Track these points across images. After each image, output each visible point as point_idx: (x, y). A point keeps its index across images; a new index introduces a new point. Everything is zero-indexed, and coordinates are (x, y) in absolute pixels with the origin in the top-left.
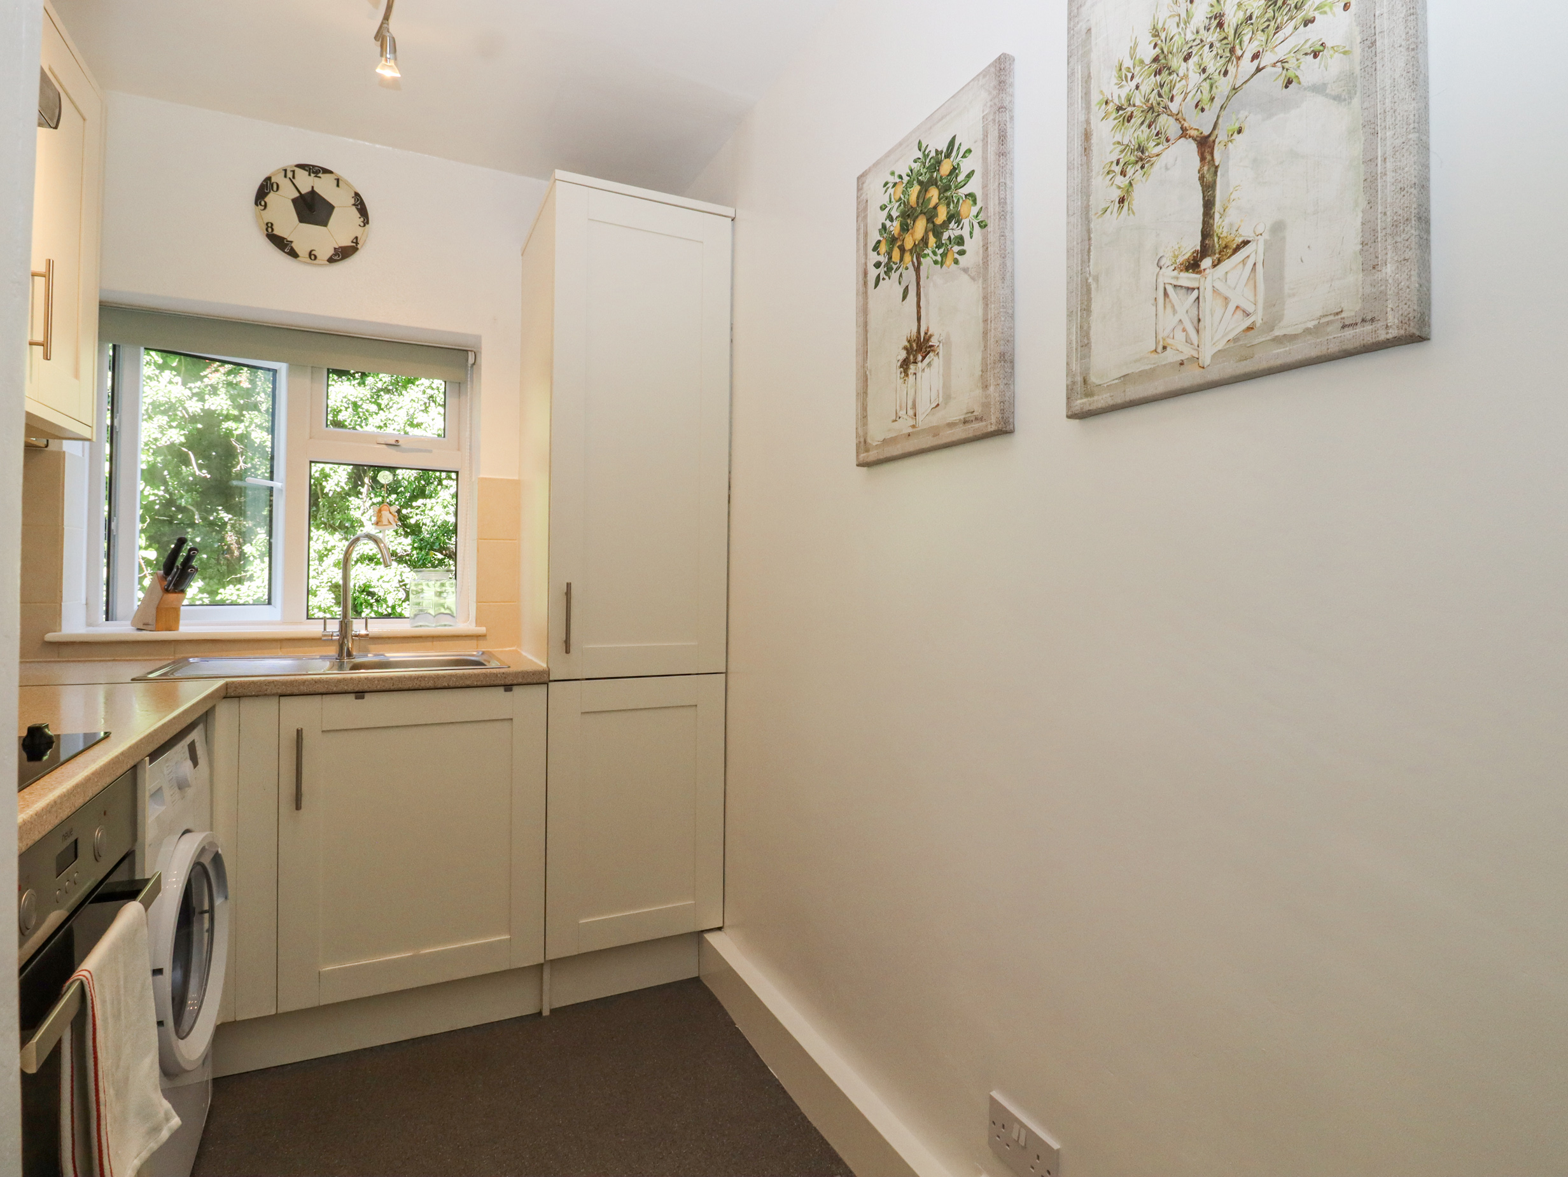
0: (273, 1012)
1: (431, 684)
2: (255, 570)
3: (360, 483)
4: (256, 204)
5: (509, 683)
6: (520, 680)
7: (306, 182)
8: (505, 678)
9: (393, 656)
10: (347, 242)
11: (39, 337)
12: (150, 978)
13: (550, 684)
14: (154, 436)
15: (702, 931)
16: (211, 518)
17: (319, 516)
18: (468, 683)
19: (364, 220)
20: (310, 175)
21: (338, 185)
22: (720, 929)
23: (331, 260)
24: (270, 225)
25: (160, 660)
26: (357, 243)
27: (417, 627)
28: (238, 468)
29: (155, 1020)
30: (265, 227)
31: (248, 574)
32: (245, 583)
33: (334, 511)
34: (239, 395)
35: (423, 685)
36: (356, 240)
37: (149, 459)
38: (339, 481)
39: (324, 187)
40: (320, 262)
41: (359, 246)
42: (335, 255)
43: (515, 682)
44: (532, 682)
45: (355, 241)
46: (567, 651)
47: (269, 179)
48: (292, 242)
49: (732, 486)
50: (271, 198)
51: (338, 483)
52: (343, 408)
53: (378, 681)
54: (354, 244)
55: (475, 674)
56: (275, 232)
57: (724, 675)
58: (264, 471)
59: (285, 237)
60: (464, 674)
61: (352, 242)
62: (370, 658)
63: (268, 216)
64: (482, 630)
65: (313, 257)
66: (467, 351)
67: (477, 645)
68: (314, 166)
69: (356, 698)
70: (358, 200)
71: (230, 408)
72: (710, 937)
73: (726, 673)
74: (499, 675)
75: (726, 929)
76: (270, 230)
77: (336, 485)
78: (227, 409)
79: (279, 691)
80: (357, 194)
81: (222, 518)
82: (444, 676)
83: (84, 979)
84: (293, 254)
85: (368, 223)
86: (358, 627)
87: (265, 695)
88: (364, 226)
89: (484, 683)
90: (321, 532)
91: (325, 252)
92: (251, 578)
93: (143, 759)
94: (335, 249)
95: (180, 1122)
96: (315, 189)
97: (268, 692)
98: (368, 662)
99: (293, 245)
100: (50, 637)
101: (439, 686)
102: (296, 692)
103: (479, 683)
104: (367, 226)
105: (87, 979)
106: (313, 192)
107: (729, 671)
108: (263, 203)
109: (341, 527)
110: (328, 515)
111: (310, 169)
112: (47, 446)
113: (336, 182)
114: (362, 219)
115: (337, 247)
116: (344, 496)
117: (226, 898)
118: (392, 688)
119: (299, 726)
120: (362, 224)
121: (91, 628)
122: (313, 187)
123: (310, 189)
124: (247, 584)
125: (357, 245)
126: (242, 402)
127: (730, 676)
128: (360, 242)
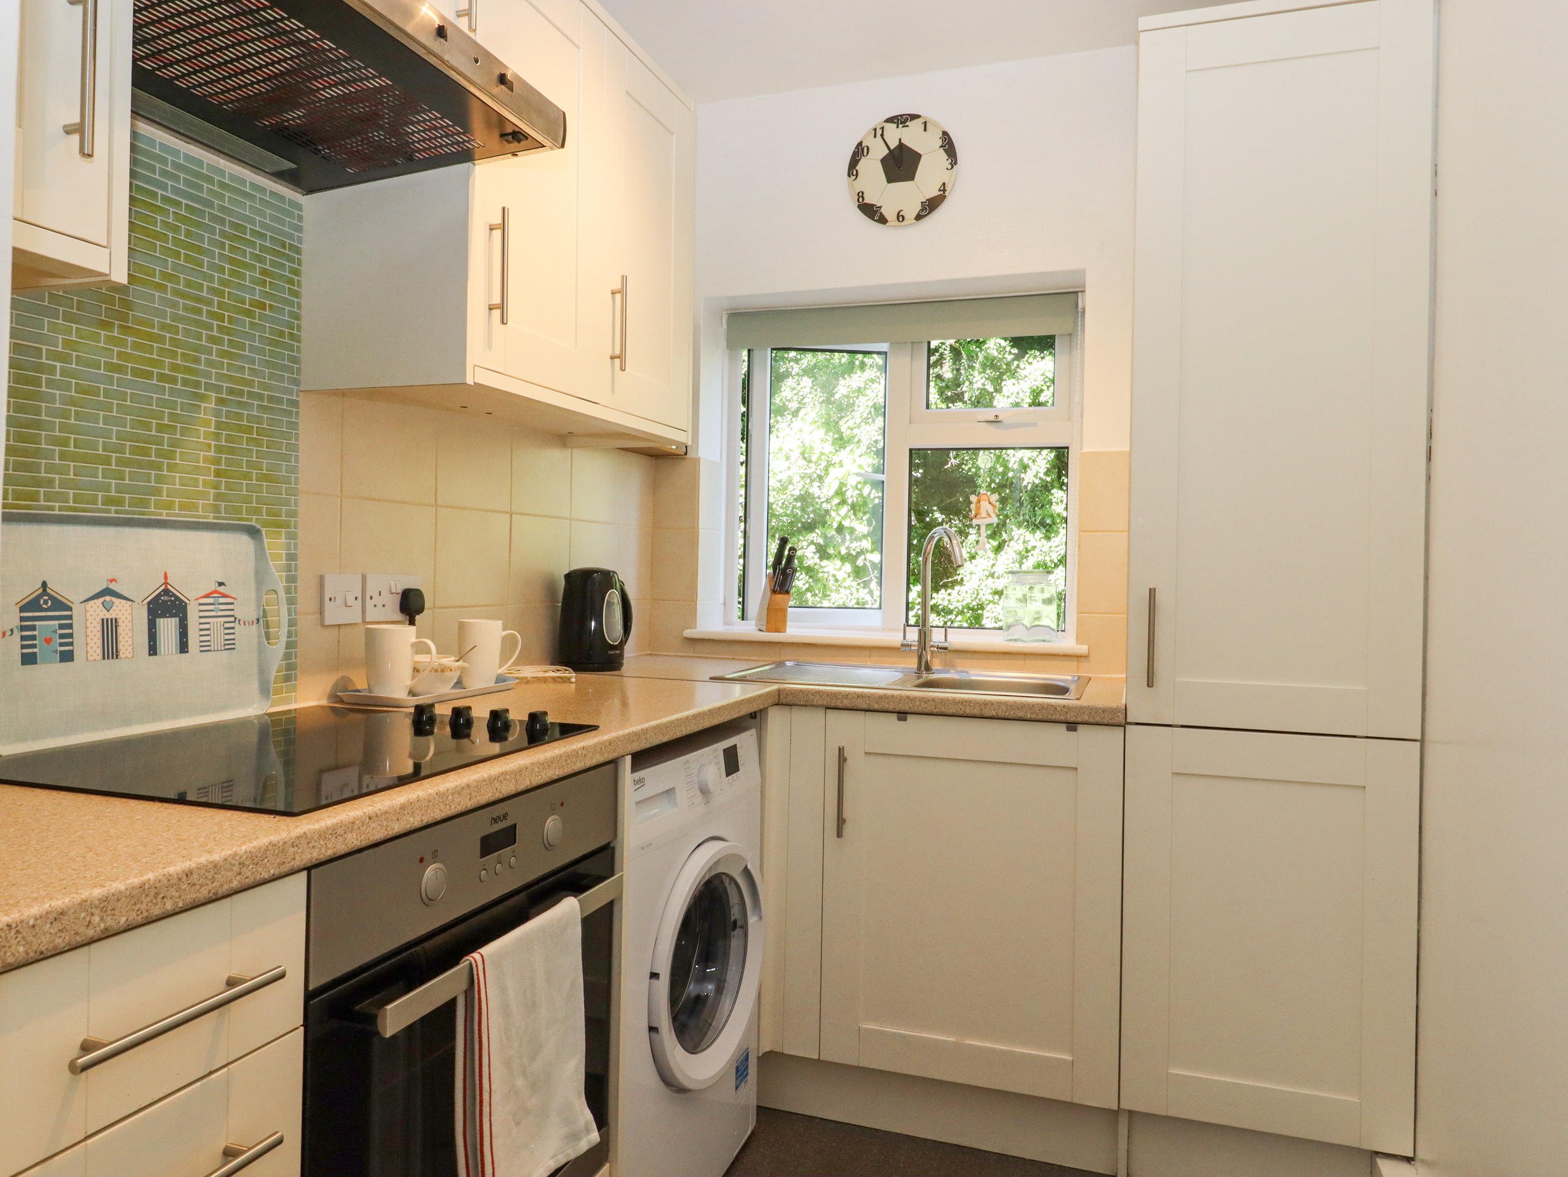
0: (816, 1057)
1: (976, 712)
2: (965, 574)
3: (1064, 472)
4: (849, 176)
5: (1072, 720)
6: (1086, 718)
7: (894, 135)
8: (1067, 713)
9: (977, 674)
10: (934, 192)
11: (618, 352)
12: (648, 980)
13: (1128, 727)
14: (873, 439)
15: (1377, 1153)
16: (928, 519)
17: (1021, 513)
18: (1021, 714)
19: (952, 161)
20: (898, 127)
21: (925, 130)
22: (1409, 1160)
23: (919, 217)
24: (860, 194)
25: (757, 661)
26: (944, 190)
27: (1011, 640)
28: (949, 465)
29: (646, 1025)
30: (857, 197)
31: (959, 578)
32: (955, 587)
33: (1035, 506)
34: (947, 387)
35: (968, 711)
36: (944, 187)
37: (874, 462)
38: (1038, 472)
39: (911, 136)
40: (910, 222)
41: (947, 193)
42: (922, 210)
43: (1079, 719)
44: (1102, 721)
45: (942, 189)
46: (1150, 684)
47: (860, 144)
48: (880, 207)
49: (1433, 432)
50: (862, 166)
51: (1037, 475)
52: (1045, 388)
53: (920, 701)
54: (942, 193)
55: (1029, 705)
56: (865, 201)
57: (1418, 743)
58: (970, 466)
59: (875, 203)
60: (1015, 702)
61: (940, 190)
62: (952, 675)
63: (860, 185)
64: (1083, 649)
65: (901, 218)
66: (1077, 292)
67: (1078, 668)
68: (901, 116)
69: (899, 720)
70: (946, 139)
71: (939, 401)
72: (1384, 1165)
73: (1422, 741)
74: (1058, 709)
75: (1417, 1163)
76: (861, 199)
77: (1034, 476)
78: (936, 403)
79: (825, 702)
80: (945, 133)
81: (936, 519)
82: (992, 703)
83: (473, 961)
84: (883, 220)
85: (956, 163)
86: (937, 637)
87: (813, 706)
88: (952, 167)
89: (1040, 717)
90: (1022, 530)
91: (911, 212)
92: (961, 583)
93: (623, 756)
94: (922, 203)
95: (598, 1139)
96: (902, 141)
97: (815, 703)
98: (947, 679)
99: (882, 210)
100: (689, 633)
101: (986, 715)
102: (840, 705)
103: (1033, 716)
104: (955, 167)
105: (476, 962)
106: (901, 146)
107: (1428, 737)
108: (855, 172)
109: (1043, 524)
110: (1030, 511)
111: (898, 120)
112: (686, 454)
113: (923, 126)
114: (950, 161)
115: (924, 201)
116: (1046, 488)
117: (761, 918)
118: (935, 711)
119: (841, 745)
120: (950, 167)
121: (727, 627)
122: (900, 139)
123: (898, 143)
124: (957, 588)
125: (944, 193)
126: (949, 394)
127: (1430, 749)
128: (948, 188)
